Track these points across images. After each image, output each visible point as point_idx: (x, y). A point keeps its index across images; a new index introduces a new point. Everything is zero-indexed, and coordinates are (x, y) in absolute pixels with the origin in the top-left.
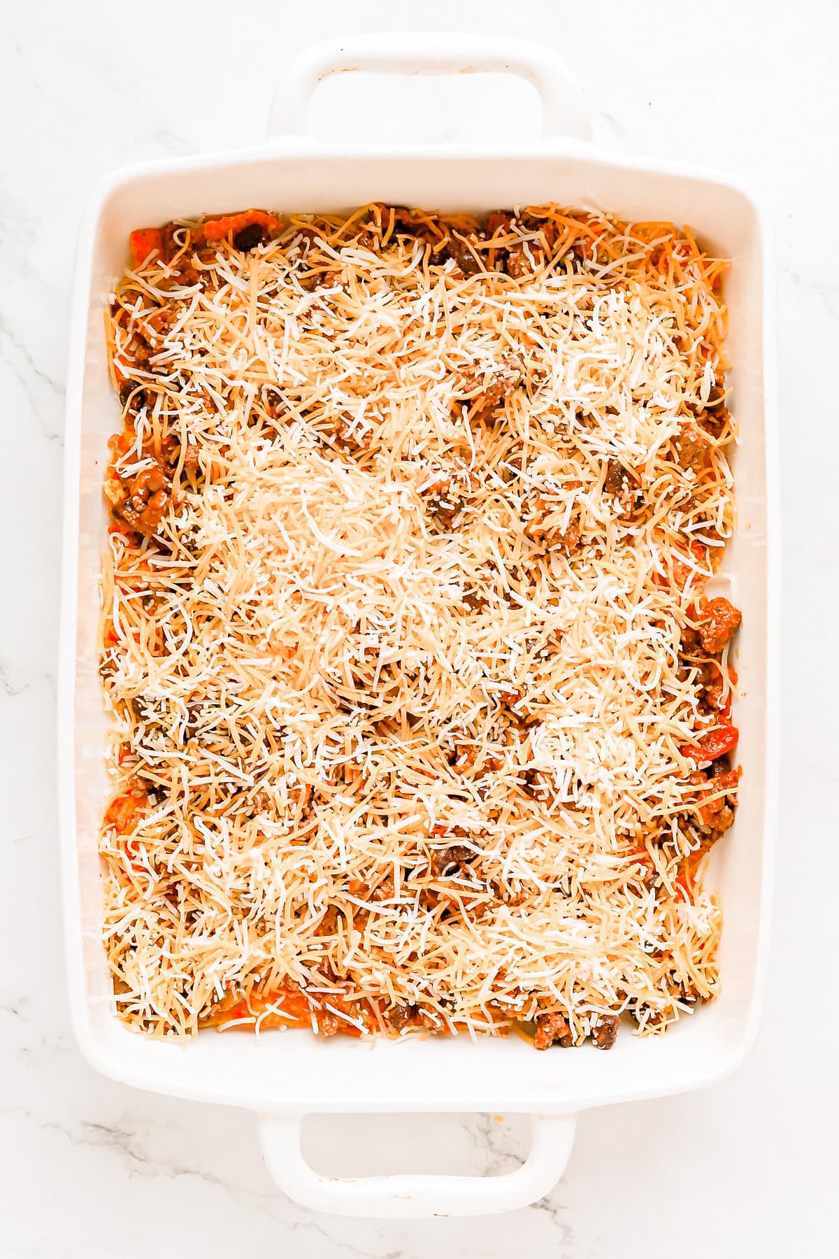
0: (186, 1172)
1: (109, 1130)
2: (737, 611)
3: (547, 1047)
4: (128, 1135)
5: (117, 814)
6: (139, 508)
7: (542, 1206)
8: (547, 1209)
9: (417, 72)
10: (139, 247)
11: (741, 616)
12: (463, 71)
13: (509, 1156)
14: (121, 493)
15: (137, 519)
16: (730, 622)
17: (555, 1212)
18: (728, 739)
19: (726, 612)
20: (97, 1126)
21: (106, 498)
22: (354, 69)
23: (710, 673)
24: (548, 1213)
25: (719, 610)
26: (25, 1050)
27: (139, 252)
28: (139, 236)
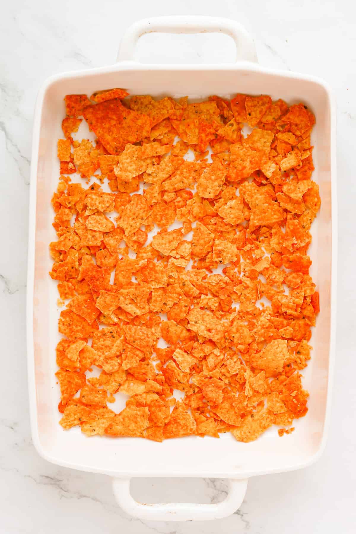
0: (85, 496)
1: (52, 479)
4: (60, 481)
7: (238, 514)
9: (182, 33)
10: (69, 102)
12: (202, 32)
13: (223, 492)
17: (243, 516)
20: (47, 477)
22: (155, 32)
24: (240, 516)
26: (16, 444)
27: (68, 104)
28: (69, 98)
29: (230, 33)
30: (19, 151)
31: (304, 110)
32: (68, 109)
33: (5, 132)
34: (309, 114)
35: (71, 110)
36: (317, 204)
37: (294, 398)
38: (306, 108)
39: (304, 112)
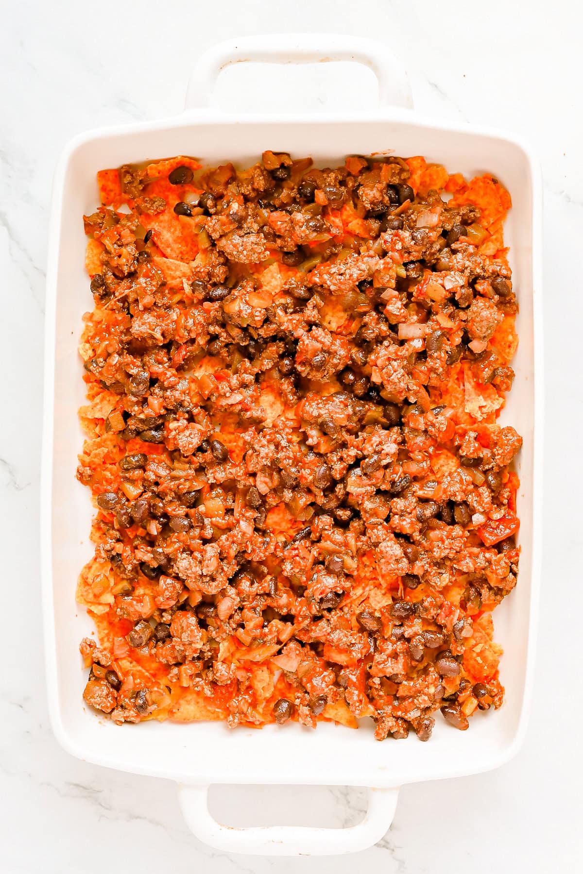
0: (138, 817)
1: (85, 788)
2: (519, 436)
3: (384, 738)
4: (98, 791)
5: (88, 573)
6: (101, 365)
7: (384, 846)
8: (387, 848)
9: (289, 62)
10: (103, 182)
11: (522, 441)
12: (322, 61)
13: (361, 811)
14: (90, 353)
15: (100, 373)
16: (513, 444)
17: (393, 850)
18: (513, 526)
19: (512, 437)
20: (77, 785)
21: (80, 356)
22: (245, 60)
23: (501, 479)
24: (388, 851)
25: (507, 436)
26: (28, 732)
27: (103, 186)
28: (103, 175)
29: (369, 62)
30: (31, 260)
31: (493, 186)
32: (103, 194)
33: (9, 229)
34: (501, 191)
35: (108, 194)
36: (512, 345)
37: (478, 655)
38: (495, 181)
39: (492, 189)
